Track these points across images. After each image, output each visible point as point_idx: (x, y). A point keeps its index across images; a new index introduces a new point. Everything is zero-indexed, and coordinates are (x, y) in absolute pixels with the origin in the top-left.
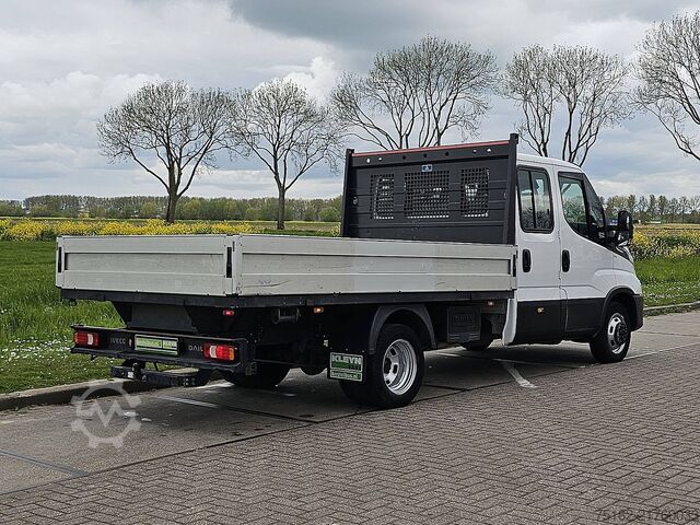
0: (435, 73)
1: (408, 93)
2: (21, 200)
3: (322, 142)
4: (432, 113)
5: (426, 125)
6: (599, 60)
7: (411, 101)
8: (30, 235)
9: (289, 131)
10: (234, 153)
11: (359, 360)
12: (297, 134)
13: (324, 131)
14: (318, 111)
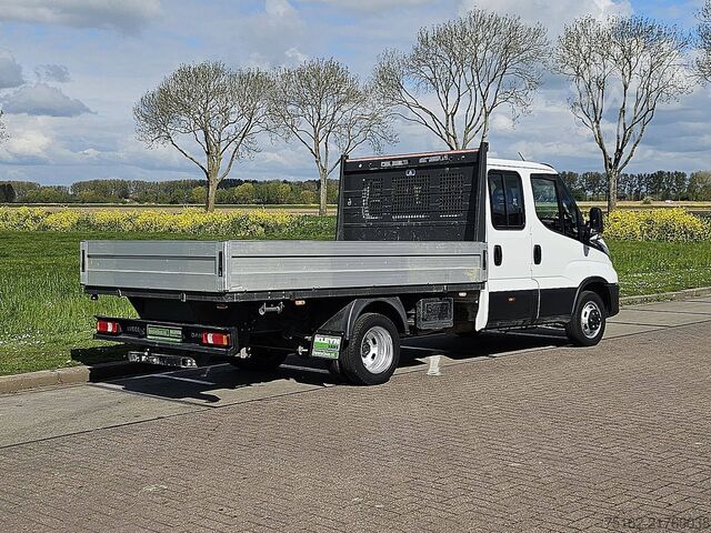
0: (481, 47)
1: (454, 69)
2: (69, 185)
3: (365, 122)
4: (478, 90)
5: (473, 104)
6: (655, 32)
7: (457, 78)
8: (66, 224)
9: (331, 111)
10: (275, 136)
11: (337, 341)
12: (339, 114)
13: (368, 112)
14: (360, 89)
